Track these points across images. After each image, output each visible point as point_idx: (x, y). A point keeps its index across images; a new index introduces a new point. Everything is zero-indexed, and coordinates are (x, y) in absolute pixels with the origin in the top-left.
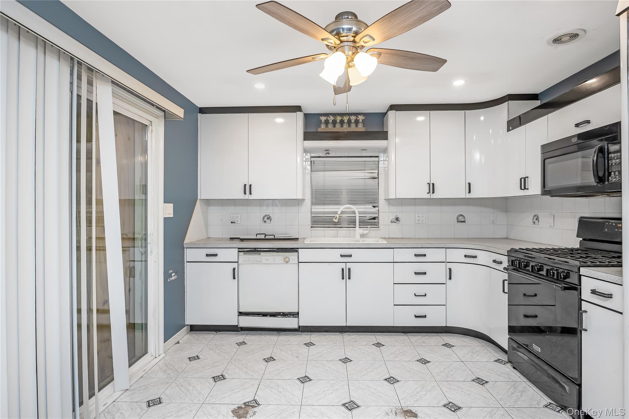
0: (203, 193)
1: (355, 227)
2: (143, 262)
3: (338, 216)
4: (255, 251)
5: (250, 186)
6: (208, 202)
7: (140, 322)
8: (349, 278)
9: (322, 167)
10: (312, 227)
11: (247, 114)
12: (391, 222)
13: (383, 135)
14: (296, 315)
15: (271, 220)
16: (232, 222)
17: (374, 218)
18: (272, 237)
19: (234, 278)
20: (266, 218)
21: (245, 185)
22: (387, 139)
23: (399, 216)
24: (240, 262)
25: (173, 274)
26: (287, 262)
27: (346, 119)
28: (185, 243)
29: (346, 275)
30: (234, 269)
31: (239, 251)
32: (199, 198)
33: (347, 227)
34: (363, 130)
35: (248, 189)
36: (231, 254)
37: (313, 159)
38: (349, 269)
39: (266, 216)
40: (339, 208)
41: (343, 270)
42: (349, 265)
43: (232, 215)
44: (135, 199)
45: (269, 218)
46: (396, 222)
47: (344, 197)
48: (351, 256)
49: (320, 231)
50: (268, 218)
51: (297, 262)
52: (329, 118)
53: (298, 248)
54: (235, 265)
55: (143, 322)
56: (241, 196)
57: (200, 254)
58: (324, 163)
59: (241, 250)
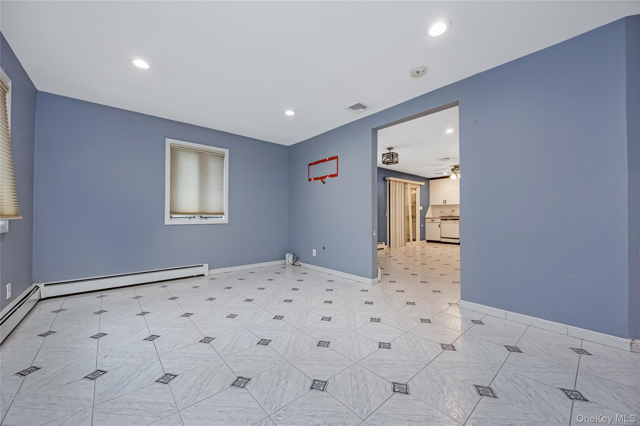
0: (432, 203)
4: (446, 219)
5: (446, 201)
6: (433, 206)
20: (452, 211)
35: (445, 202)
54: (440, 224)
56: (443, 204)
57: (430, 220)
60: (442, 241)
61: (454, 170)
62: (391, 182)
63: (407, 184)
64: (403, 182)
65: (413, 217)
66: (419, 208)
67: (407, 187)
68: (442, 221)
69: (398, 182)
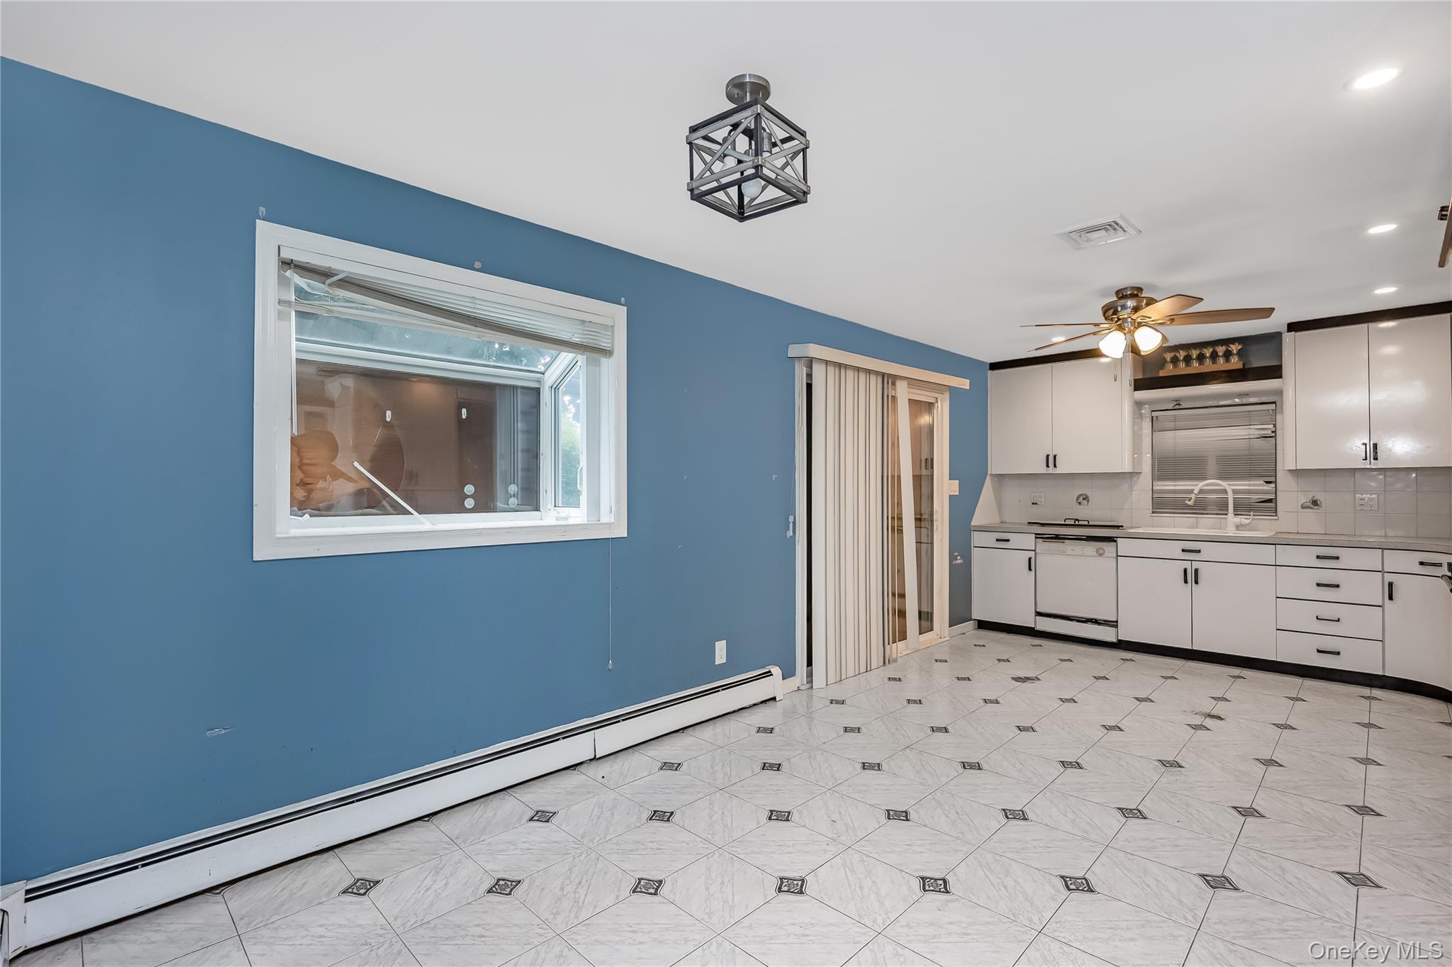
1: (1227, 514)
2: (929, 545)
3: (1193, 496)
4: (1057, 537)
5: (1055, 457)
7: (926, 610)
8: (1196, 582)
9: (1171, 425)
10: (1153, 513)
11: (1050, 365)
12: (1302, 508)
13: (1275, 372)
14: (1114, 624)
15: (1088, 501)
16: (1033, 504)
17: (1270, 501)
18: (1086, 523)
19: (1030, 569)
20: (1081, 498)
21: (1048, 456)
22: (1281, 377)
23: (1319, 496)
24: (1037, 551)
25: (959, 558)
26: (1101, 555)
27: (1208, 352)
28: (972, 524)
29: (1192, 577)
30: (1030, 559)
31: (1036, 538)
32: (989, 472)
33: (1217, 514)
34: (1240, 366)
35: (1051, 460)
36: (1028, 541)
37: (1155, 414)
38: (1196, 571)
39: (1081, 495)
40: (1197, 485)
41: (1185, 571)
42: (1195, 565)
43: (1033, 494)
44: (921, 476)
45: (1086, 498)
46: (1311, 508)
47: (1212, 466)
48: (1199, 551)
49: (1166, 518)
50: (1084, 499)
51: (1114, 555)
52: (1178, 355)
53: (1116, 538)
54: (1032, 554)
55: (929, 611)
56: (1042, 469)
57: (989, 539)
58: (1175, 419)
59: (1038, 536)
60: (1039, 628)
61: (1115, 312)
62: (818, 370)
63: (894, 384)
64: (877, 373)
65: (918, 520)
66: (945, 487)
67: (894, 397)
68: (1043, 546)
69: (850, 374)
